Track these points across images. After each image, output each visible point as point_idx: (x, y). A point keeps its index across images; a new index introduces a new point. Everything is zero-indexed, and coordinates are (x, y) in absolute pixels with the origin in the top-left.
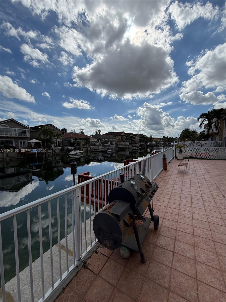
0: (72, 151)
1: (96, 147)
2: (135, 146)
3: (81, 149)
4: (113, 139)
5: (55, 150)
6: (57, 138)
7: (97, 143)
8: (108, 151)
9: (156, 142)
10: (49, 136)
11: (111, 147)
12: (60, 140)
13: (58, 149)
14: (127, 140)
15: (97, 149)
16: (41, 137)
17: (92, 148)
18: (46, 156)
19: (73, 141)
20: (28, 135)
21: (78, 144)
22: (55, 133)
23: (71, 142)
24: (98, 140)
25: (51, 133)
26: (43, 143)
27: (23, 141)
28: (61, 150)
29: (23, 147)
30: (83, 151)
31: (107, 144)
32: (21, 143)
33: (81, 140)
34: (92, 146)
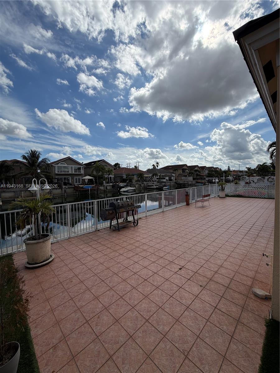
0: (123, 187)
1: (150, 184)
2: (201, 182)
3: (133, 185)
4: (173, 174)
5: (106, 187)
6: (109, 174)
7: (152, 178)
8: (164, 188)
9: (235, 176)
10: (101, 172)
11: (169, 183)
12: (112, 176)
13: (110, 186)
14: (190, 174)
15: (151, 186)
16: (94, 174)
17: (146, 184)
18: (98, 193)
19: (125, 177)
20: (82, 172)
21: (131, 180)
22: (107, 169)
23: (124, 178)
24: (153, 175)
25: (103, 170)
26: (96, 179)
27: (78, 177)
28: (113, 186)
29: (78, 183)
30: (135, 188)
31: (164, 180)
32: (76, 179)
33: (134, 175)
34: (146, 183)
